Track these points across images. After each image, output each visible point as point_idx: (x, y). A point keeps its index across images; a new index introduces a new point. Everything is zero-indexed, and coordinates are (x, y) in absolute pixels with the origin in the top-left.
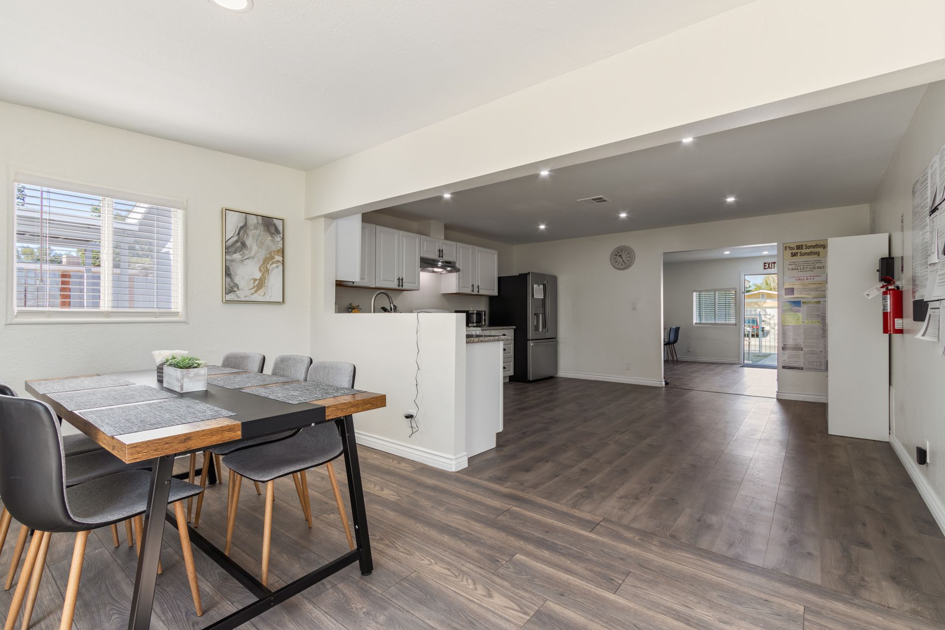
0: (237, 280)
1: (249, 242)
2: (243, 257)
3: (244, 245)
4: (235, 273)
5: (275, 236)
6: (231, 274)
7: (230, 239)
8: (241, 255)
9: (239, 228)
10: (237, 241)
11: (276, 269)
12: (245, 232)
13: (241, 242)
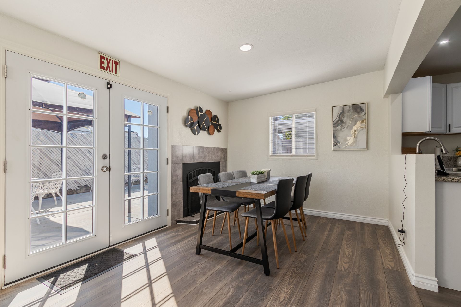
0: (339, 139)
1: (345, 120)
2: (342, 128)
3: (342, 122)
4: (338, 136)
5: (360, 113)
6: (336, 137)
7: (335, 120)
8: (341, 127)
9: (339, 114)
10: (338, 121)
11: (361, 131)
12: (343, 115)
13: (341, 121)
